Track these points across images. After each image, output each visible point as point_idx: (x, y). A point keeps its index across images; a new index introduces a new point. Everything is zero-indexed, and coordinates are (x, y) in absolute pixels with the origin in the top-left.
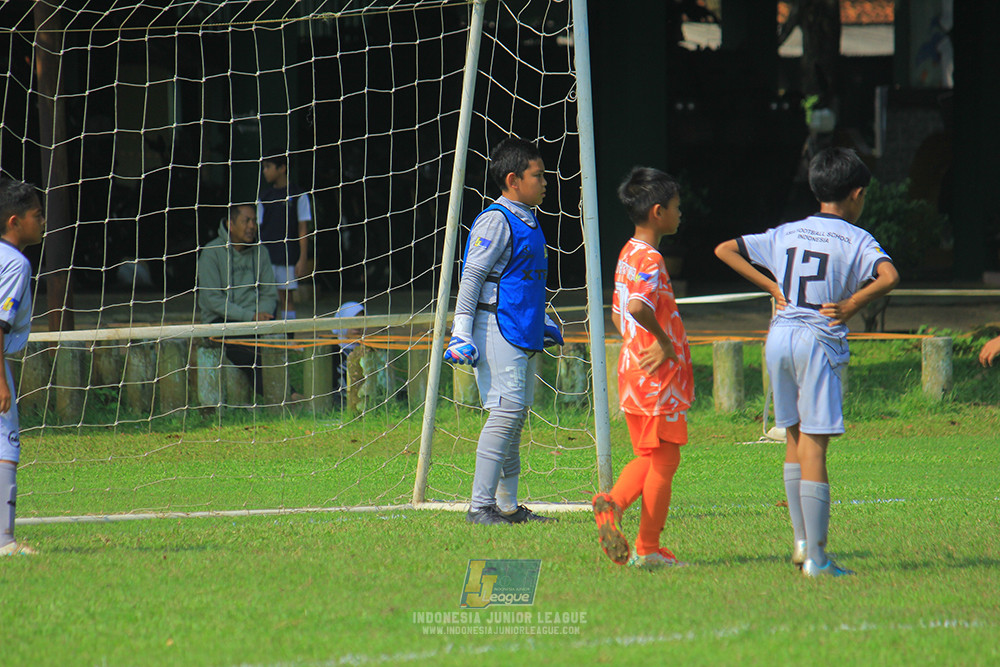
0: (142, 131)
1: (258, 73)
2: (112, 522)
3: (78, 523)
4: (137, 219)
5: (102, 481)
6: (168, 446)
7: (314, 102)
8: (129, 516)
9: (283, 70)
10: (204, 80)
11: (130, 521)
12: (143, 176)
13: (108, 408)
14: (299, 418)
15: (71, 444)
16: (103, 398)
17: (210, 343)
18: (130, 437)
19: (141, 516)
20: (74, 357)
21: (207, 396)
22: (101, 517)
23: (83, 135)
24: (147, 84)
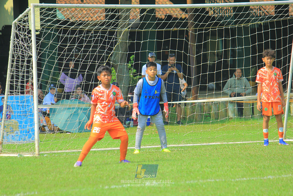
0: (216, 51)
1: (243, 37)
2: (210, 145)
3: (202, 145)
4: (215, 72)
5: (207, 136)
6: (222, 127)
7: (257, 43)
8: (214, 144)
9: (249, 36)
10: (230, 38)
11: (214, 145)
12: (216, 62)
13: (207, 118)
14: (253, 120)
15: (199, 127)
16: (206, 116)
17: (231, 102)
18: (213, 125)
19: (217, 143)
20: (199, 106)
21: (231, 114)
22: (208, 144)
23: (202, 53)
24: (217, 40)
